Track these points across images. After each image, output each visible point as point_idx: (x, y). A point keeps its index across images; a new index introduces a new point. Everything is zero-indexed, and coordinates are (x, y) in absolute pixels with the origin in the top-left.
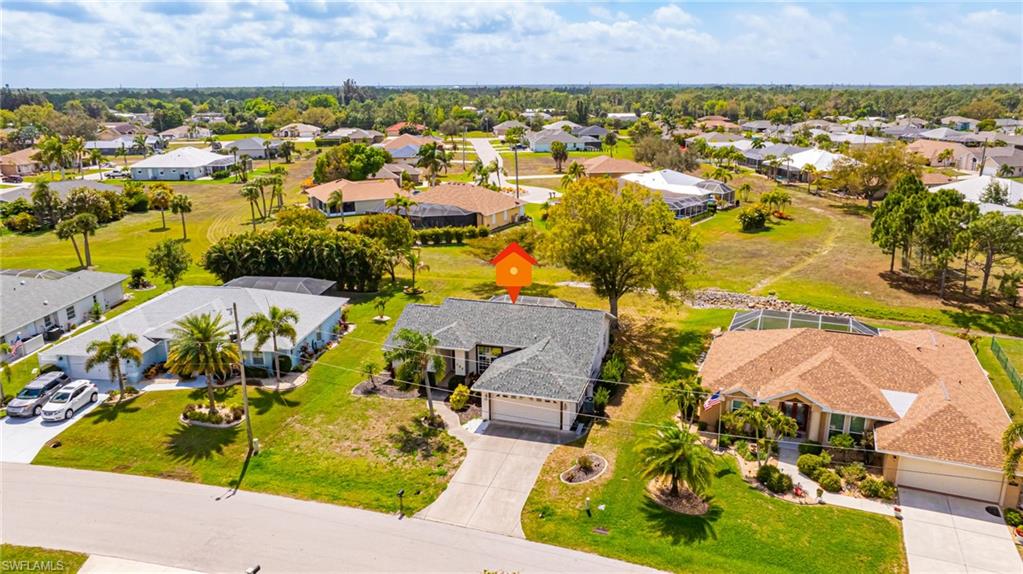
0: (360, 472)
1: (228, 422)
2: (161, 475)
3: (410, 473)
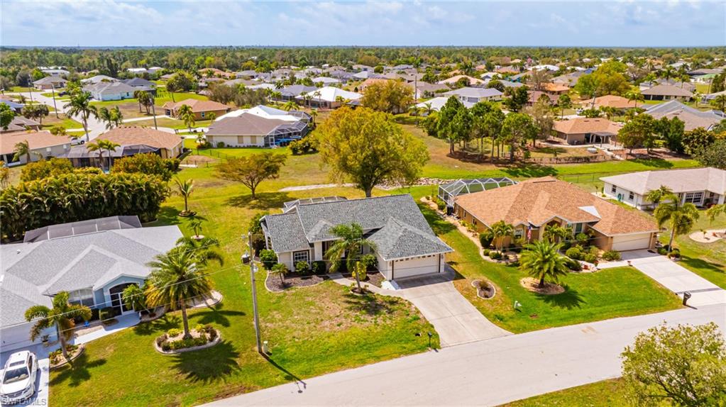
1: (211, 340)
3: (396, 326)
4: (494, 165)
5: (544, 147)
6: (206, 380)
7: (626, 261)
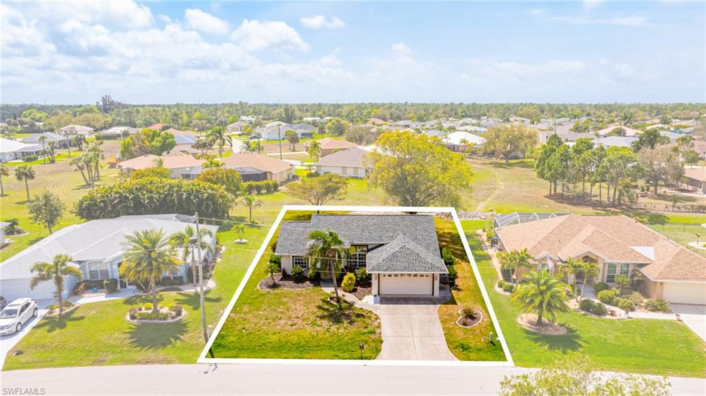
0: (307, 340)
1: (173, 318)
2: (139, 362)
3: (347, 335)
4: (591, 208)
5: (669, 194)
6: (144, 347)
7: (674, 315)
